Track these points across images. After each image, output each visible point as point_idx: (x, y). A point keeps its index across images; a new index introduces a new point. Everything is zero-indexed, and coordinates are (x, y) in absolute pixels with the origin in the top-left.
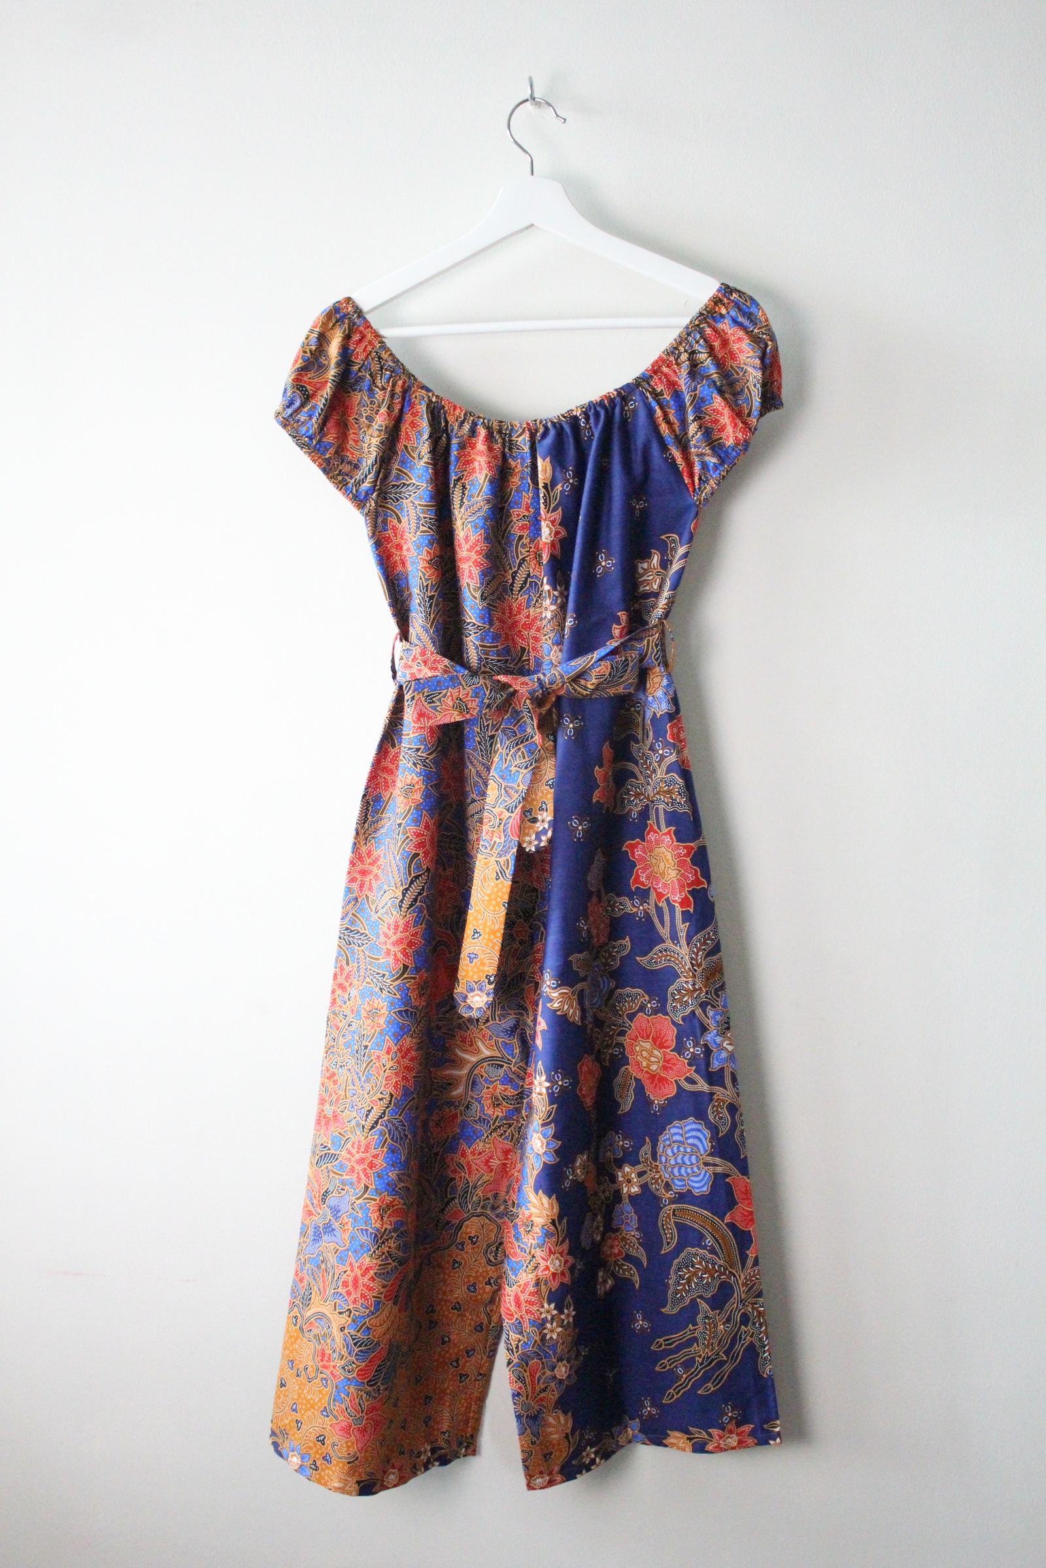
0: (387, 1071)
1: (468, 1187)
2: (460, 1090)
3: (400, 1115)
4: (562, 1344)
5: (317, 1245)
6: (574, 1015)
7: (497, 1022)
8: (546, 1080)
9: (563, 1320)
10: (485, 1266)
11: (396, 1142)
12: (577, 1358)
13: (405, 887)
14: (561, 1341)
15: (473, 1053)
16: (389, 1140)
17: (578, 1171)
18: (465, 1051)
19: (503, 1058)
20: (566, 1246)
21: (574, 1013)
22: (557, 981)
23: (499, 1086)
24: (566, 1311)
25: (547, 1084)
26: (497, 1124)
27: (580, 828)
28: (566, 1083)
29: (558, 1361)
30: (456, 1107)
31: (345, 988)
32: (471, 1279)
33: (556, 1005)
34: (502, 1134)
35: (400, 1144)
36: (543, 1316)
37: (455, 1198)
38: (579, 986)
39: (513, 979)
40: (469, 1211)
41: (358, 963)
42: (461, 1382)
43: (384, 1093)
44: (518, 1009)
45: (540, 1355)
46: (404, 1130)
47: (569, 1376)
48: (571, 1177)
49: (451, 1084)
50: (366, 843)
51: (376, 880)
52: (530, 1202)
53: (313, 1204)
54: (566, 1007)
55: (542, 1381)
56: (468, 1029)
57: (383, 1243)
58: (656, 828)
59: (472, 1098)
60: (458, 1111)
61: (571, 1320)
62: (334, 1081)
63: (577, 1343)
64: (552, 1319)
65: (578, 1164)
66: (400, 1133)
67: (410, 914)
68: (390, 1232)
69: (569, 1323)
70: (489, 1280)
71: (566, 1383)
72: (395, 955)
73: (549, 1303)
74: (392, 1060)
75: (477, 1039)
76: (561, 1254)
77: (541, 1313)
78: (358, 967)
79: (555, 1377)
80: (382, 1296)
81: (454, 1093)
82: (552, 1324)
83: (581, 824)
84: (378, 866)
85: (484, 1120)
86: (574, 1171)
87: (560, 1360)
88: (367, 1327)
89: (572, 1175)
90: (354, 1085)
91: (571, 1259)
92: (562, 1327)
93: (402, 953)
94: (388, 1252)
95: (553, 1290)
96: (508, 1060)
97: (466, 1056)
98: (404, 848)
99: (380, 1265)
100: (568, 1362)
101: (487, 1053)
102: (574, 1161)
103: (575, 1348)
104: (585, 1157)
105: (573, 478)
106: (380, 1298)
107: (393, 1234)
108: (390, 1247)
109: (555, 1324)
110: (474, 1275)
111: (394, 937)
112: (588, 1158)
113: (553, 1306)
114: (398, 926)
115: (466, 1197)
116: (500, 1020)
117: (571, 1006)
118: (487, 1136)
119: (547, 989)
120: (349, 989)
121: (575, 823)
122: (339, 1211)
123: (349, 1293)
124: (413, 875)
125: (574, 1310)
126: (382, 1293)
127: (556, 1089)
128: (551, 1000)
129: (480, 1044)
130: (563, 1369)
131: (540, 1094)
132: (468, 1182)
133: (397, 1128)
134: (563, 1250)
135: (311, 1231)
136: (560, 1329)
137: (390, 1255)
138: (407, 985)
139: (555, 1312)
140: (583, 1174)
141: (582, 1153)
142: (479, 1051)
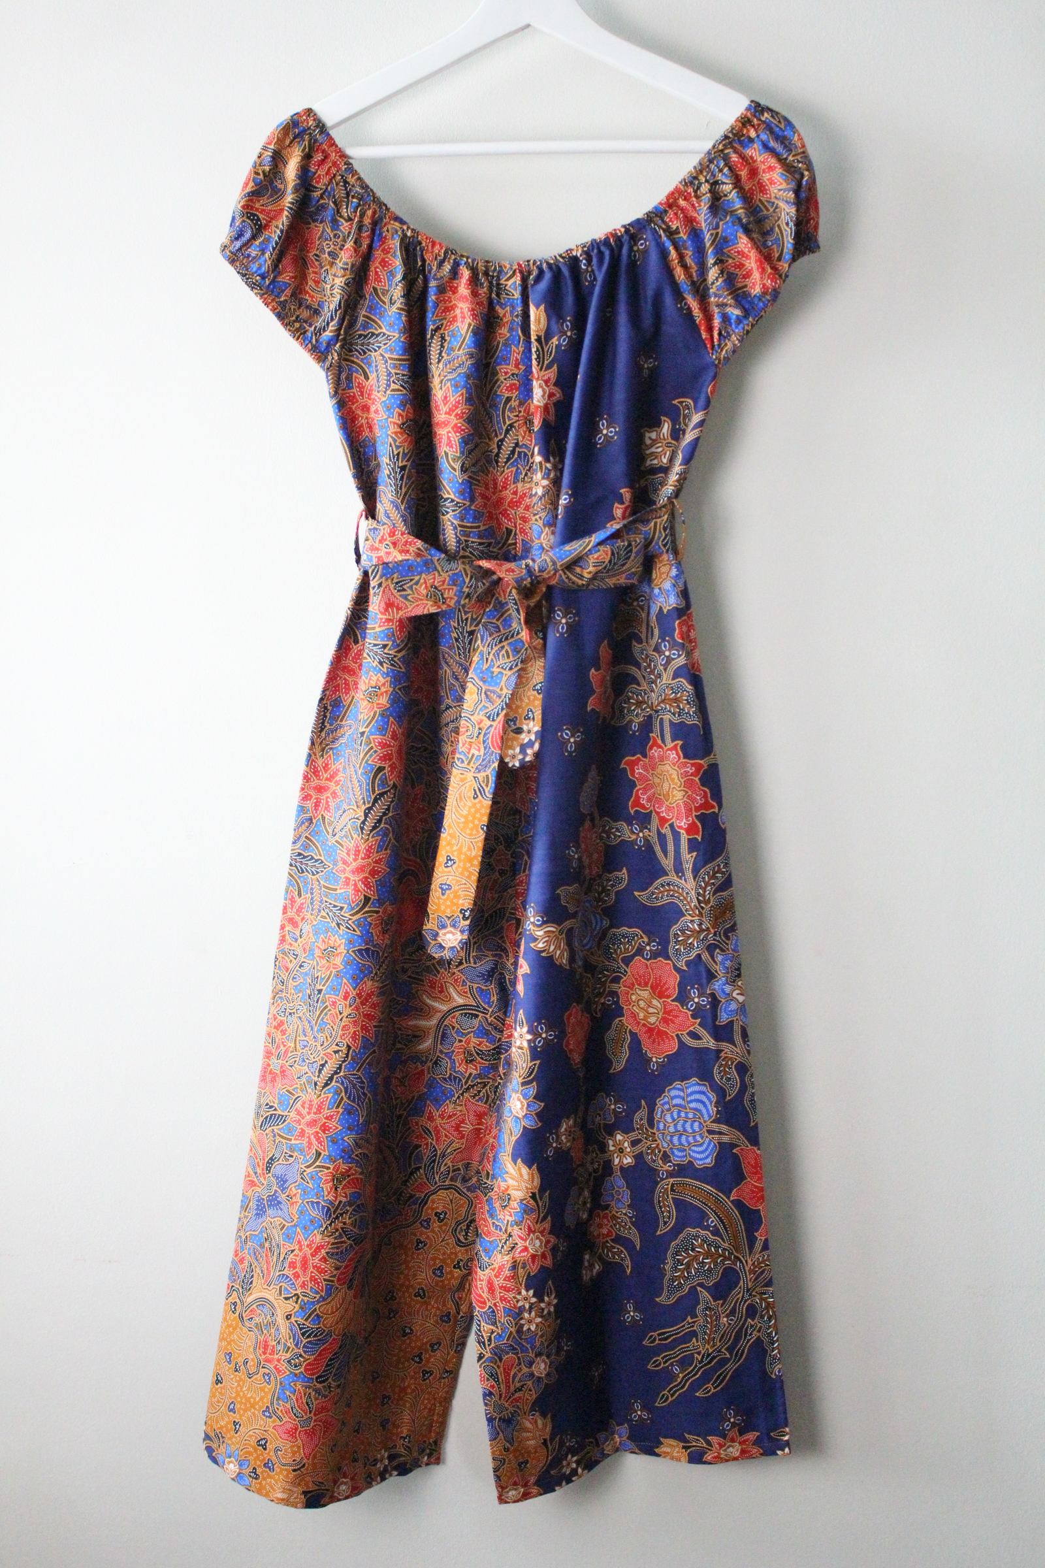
0: (344, 1019)
1: (435, 1155)
2: (427, 1044)
3: (358, 1071)
4: (542, 1336)
5: (261, 1220)
6: (561, 956)
7: (472, 965)
8: (528, 1032)
9: (543, 1309)
10: (454, 1247)
11: (354, 1101)
12: (558, 1353)
13: (367, 806)
14: (540, 1333)
15: (442, 1001)
16: (345, 1099)
17: (563, 1138)
18: (435, 999)
19: (478, 1007)
20: (547, 1225)
21: (562, 955)
22: (542, 918)
23: (474, 1040)
24: (546, 1299)
25: (529, 1037)
26: (470, 1083)
27: (572, 740)
28: (551, 1035)
29: (536, 1356)
30: (423, 1063)
31: (296, 922)
32: (437, 1261)
33: (541, 945)
34: (476, 1095)
35: (358, 1105)
36: (520, 1304)
37: (420, 1167)
38: (568, 924)
39: (491, 916)
40: (436, 1183)
41: (312, 894)
42: (424, 1380)
43: (340, 1044)
44: (496, 950)
45: (516, 1349)
46: (363, 1088)
47: (548, 1375)
48: (554, 1145)
49: (418, 1035)
50: (322, 756)
51: (334, 798)
52: (507, 1173)
53: (256, 1173)
54: (552, 948)
55: (517, 1379)
56: (438, 972)
57: (337, 1218)
58: (660, 742)
59: (441, 1052)
60: (425, 1067)
61: (552, 1309)
62: (282, 1031)
63: (558, 1336)
64: (531, 1308)
65: (563, 1130)
66: (357, 1091)
67: (373, 837)
68: (344, 1206)
69: (549, 1313)
70: (458, 1263)
71: (545, 1381)
72: (355, 885)
73: (527, 1291)
74: (350, 1006)
75: (448, 984)
76: (542, 1232)
77: (518, 1301)
78: (312, 899)
79: (532, 1375)
80: (335, 1279)
81: (421, 1047)
82: (530, 1314)
83: (573, 736)
84: (336, 781)
85: (455, 1078)
86: (558, 1137)
87: (539, 1354)
88: (317, 1315)
89: (556, 1142)
90: (306, 1036)
91: (553, 1239)
92: (540, 1317)
93: (363, 883)
94: (342, 1228)
95: (532, 1274)
96: (484, 1009)
97: (436, 1005)
98: (368, 760)
99: (333, 1244)
100: (548, 1357)
101: (460, 1001)
102: (559, 1126)
103: (556, 1343)
104: (571, 1122)
105: (571, 330)
106: (332, 1281)
107: (348, 1208)
108: (345, 1223)
109: (533, 1314)
110: (441, 1257)
111: (354, 864)
112: (575, 1121)
113: (531, 1292)
114: (359, 851)
115: (433, 1168)
116: (475, 963)
117: (558, 947)
118: (459, 1097)
119: (531, 926)
120: (300, 924)
121: (567, 734)
122: (287, 1181)
123: (297, 1276)
124: (377, 792)
125: (555, 1298)
126: (335, 1275)
127: (539, 1042)
128: (535, 940)
129: (451, 990)
130: (542, 1366)
131: (521, 1048)
132: (436, 1150)
133: (354, 1086)
134: (544, 1229)
135: (253, 1205)
136: (539, 1320)
137: (344, 1232)
138: (369, 920)
139: (534, 1300)
140: (568, 1141)
141: (568, 1118)
142: (450, 999)
